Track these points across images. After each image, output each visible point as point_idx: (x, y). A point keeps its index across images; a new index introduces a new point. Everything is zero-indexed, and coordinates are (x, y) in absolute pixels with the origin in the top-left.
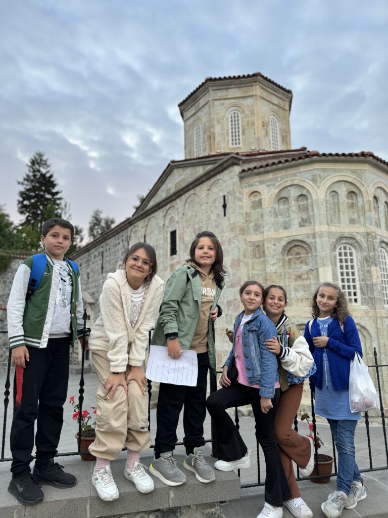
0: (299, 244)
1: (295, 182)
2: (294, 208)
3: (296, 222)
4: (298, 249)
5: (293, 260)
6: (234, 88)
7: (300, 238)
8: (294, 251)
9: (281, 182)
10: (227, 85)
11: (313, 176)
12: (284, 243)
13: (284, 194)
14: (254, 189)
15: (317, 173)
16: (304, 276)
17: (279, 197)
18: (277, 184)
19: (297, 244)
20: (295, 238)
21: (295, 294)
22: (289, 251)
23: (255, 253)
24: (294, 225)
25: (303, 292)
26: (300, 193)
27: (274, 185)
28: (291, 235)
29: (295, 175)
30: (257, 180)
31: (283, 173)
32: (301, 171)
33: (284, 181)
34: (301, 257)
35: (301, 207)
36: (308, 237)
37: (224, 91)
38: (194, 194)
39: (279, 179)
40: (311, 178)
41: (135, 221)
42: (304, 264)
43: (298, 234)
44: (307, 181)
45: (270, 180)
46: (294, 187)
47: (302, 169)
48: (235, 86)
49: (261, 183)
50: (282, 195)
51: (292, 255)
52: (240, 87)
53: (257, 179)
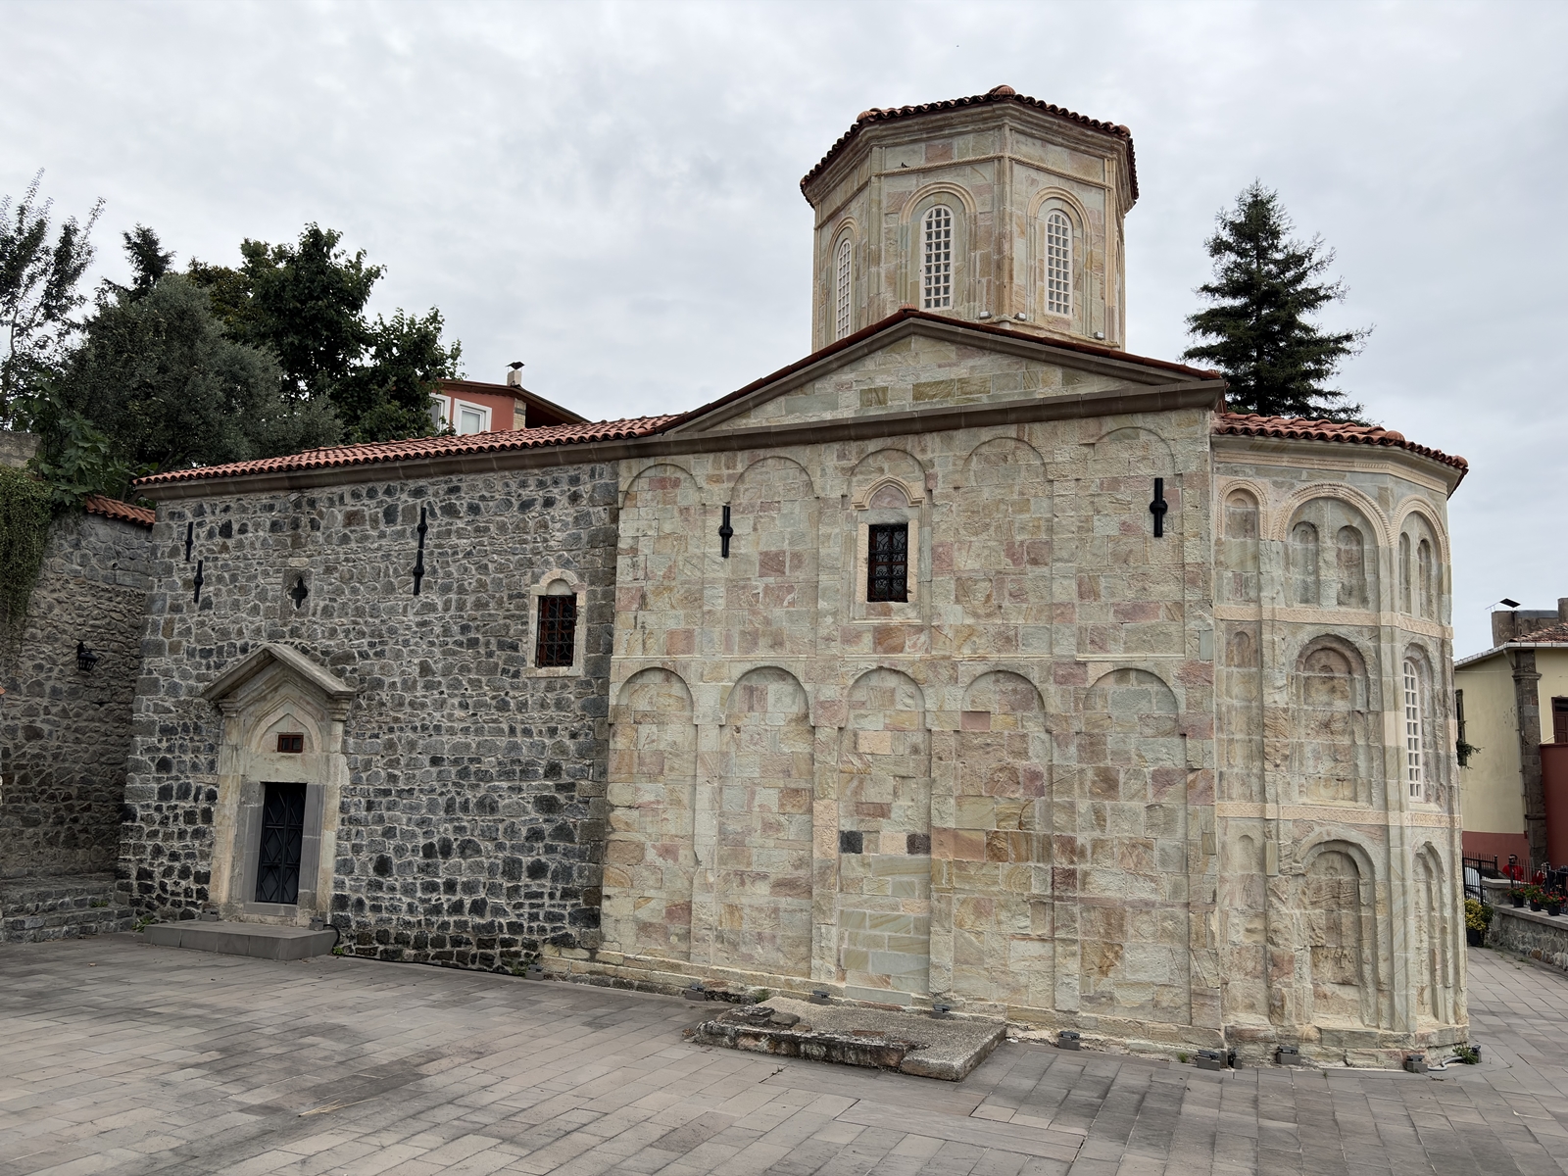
0: (1335, 645)
1: (1341, 494)
2: (1330, 556)
3: (1332, 591)
4: (1328, 658)
5: (1317, 684)
6: (1062, 145)
7: (1342, 632)
8: (1318, 661)
9: (1308, 484)
10: (1048, 130)
11: (1380, 488)
12: (1304, 637)
13: (1309, 516)
14: (1241, 481)
15: (1390, 484)
16: (1337, 726)
17: (1298, 521)
18: (1300, 486)
19: (1329, 645)
20: (1330, 630)
21: (1316, 767)
22: (1309, 658)
23: (1232, 651)
24: (1328, 598)
25: (1333, 764)
26: (1347, 524)
27: (1292, 486)
28: (1323, 621)
29: (1341, 475)
30: (1253, 462)
31: (1315, 463)
32: (1357, 469)
33: (1313, 484)
34: (1332, 678)
35: (1343, 555)
36: (1360, 633)
37: (1038, 143)
38: (1019, 440)
39: (1304, 476)
40: (1376, 492)
41: (673, 449)
42: (1339, 694)
43: (1338, 622)
44: (1369, 498)
45: (1282, 472)
46: (1335, 502)
47: (1359, 465)
48: (1066, 143)
49: (1260, 471)
50: (1305, 518)
51: (1312, 668)
52: (1075, 149)
53: (1251, 458)
